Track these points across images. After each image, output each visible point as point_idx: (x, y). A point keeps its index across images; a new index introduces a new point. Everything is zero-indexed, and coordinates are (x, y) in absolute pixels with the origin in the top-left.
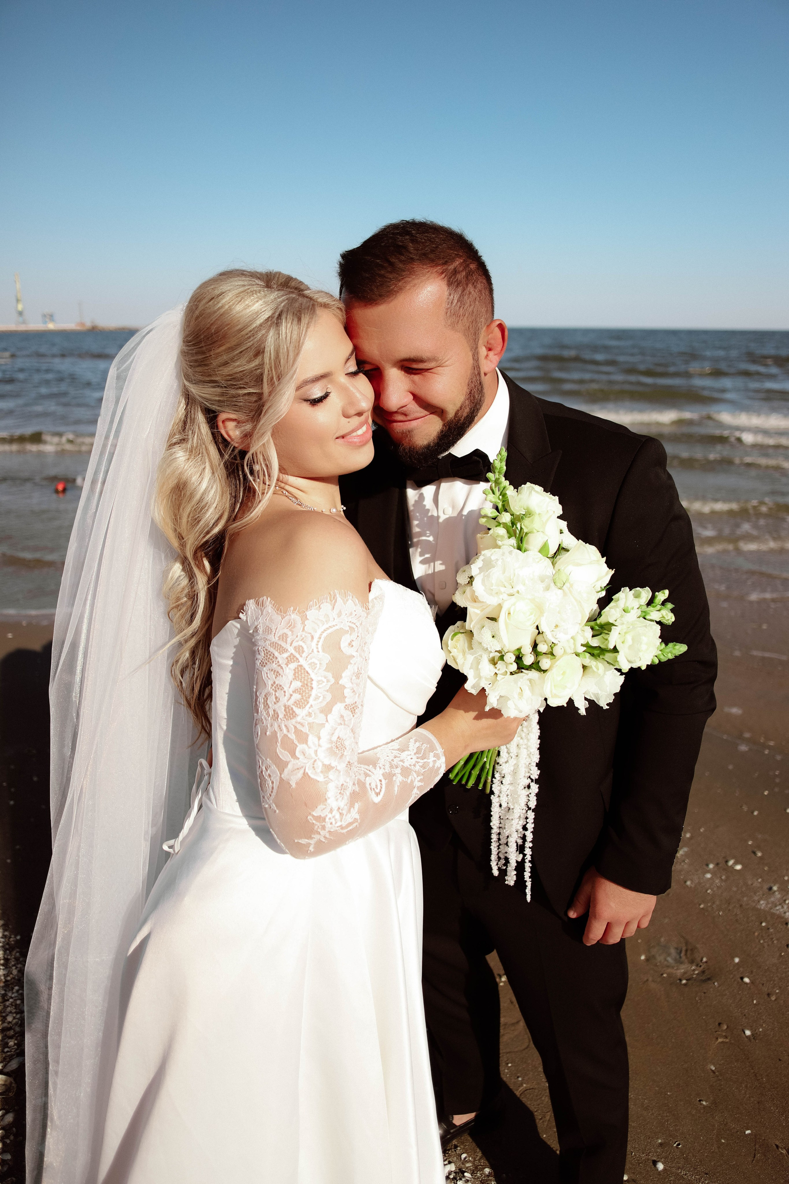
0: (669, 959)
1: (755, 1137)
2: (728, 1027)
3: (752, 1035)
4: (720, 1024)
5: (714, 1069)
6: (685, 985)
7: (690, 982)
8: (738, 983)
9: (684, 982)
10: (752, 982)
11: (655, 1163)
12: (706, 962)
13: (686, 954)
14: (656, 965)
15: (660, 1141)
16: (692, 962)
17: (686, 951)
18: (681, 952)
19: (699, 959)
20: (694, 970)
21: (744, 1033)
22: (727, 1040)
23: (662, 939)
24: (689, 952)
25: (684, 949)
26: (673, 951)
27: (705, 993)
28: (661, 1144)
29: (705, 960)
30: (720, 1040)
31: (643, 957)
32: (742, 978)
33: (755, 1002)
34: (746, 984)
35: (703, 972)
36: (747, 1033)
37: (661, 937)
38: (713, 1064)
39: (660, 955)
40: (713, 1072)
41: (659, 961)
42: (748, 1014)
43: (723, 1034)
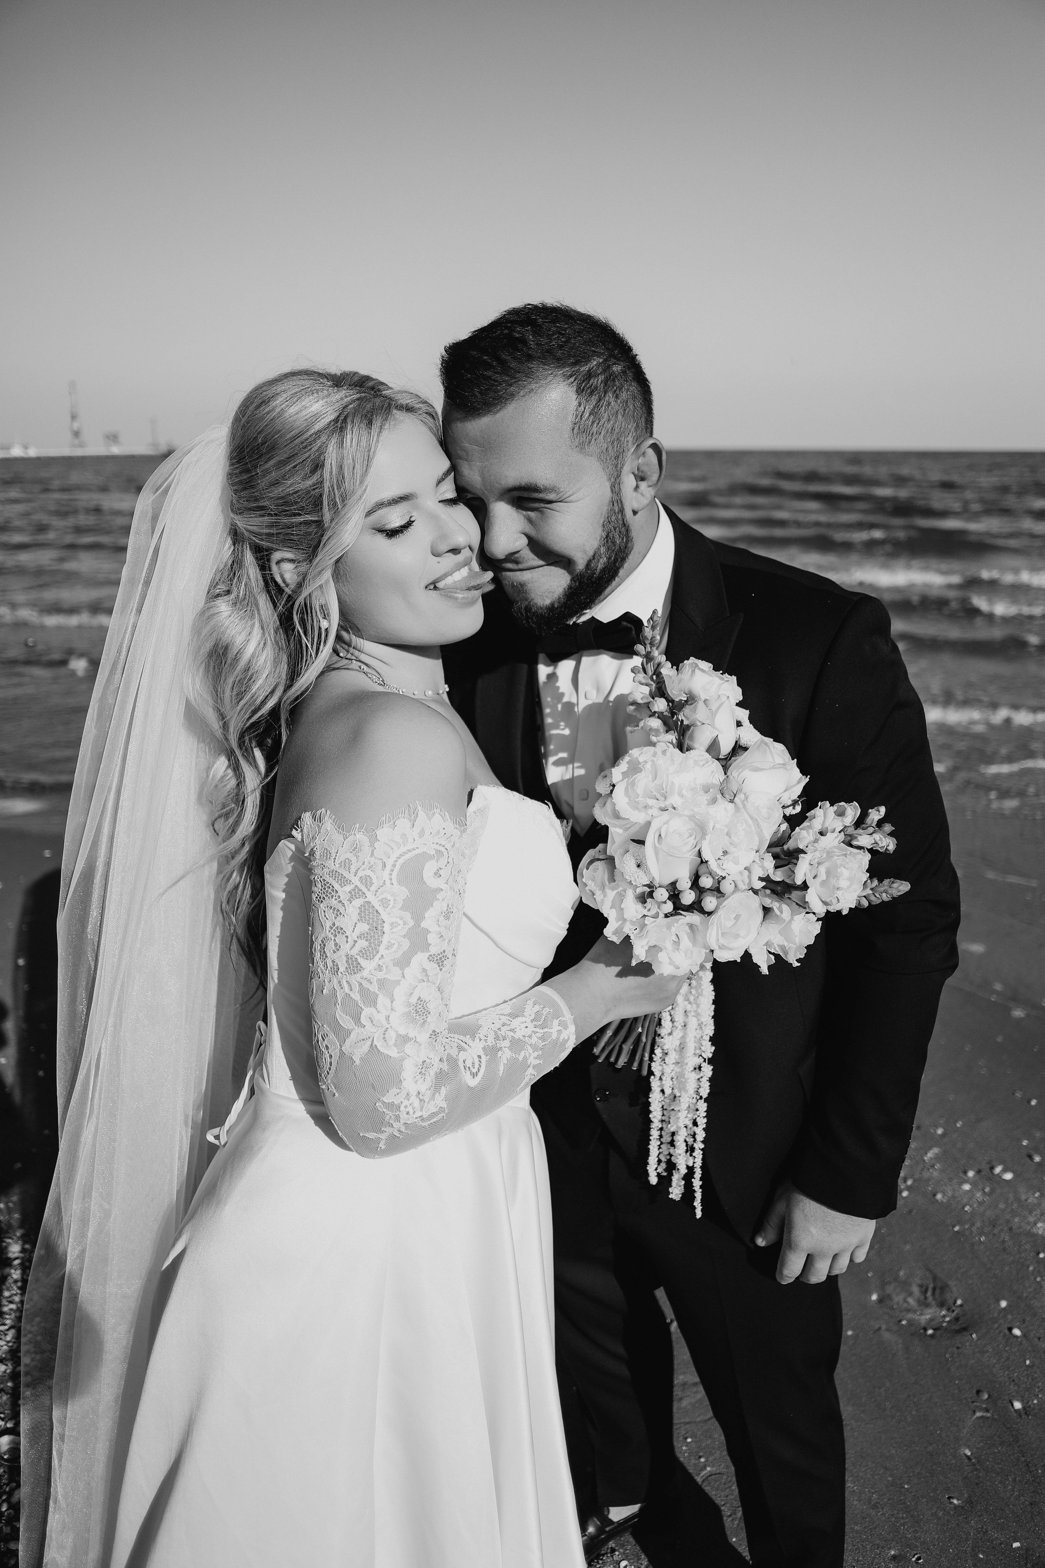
0: (910, 1300)
1: (1024, 1553)
2: (989, 1396)
3: (1024, 1408)
4: (978, 1392)
5: (969, 1454)
6: (932, 1336)
7: (938, 1332)
8: (1005, 1335)
9: (930, 1332)
10: (1024, 1335)
12: (961, 1306)
13: (933, 1294)
14: (893, 1308)
15: (893, 1553)
16: (941, 1305)
17: (934, 1289)
18: (927, 1291)
19: (951, 1302)
20: (944, 1316)
21: (1012, 1405)
22: (989, 1415)
23: (902, 1273)
24: (937, 1292)
25: (931, 1286)
26: (916, 1290)
27: (958, 1348)
28: (894, 1557)
29: (959, 1302)
30: (978, 1414)
31: (874, 1297)
32: (1011, 1330)
33: (1028, 1362)
34: (1016, 1337)
35: (957, 1319)
36: (1018, 1405)
37: (900, 1269)
38: (969, 1447)
39: (897, 1295)
40: (968, 1458)
41: (898, 1303)
42: (1019, 1379)
43: (984, 1406)
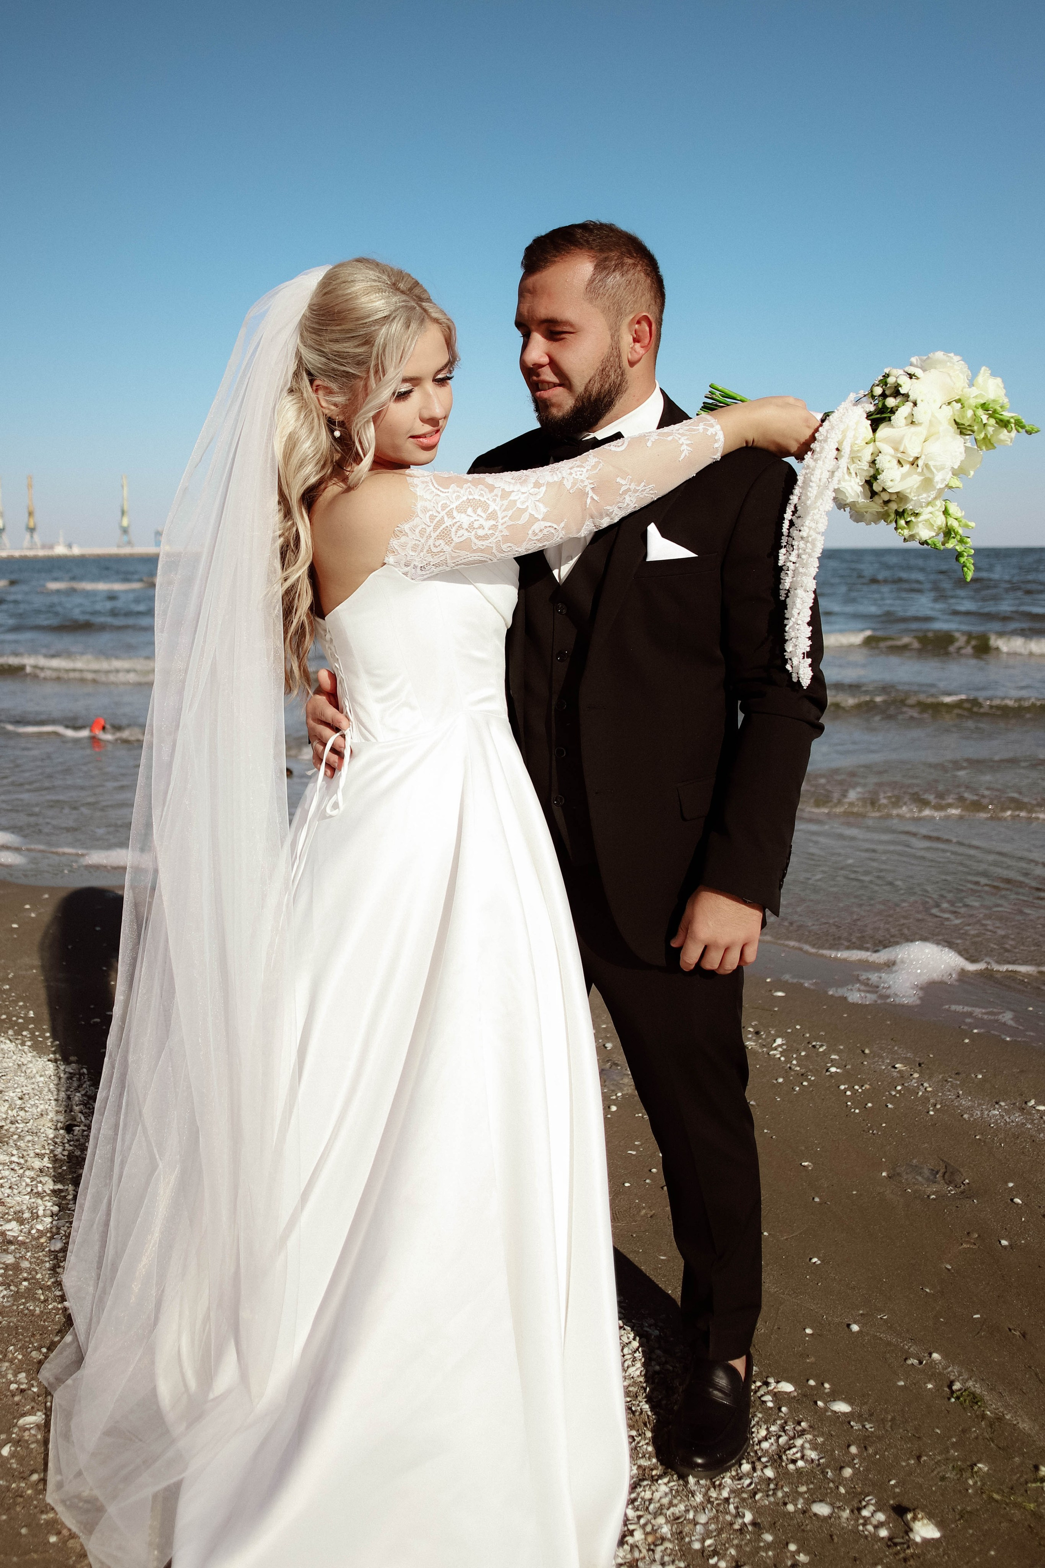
0: (920, 1178)
1: (982, 1321)
2: (979, 1236)
3: (1011, 1245)
5: (951, 1268)
6: (935, 1200)
7: (941, 1198)
8: (1007, 1203)
9: (933, 1198)
10: (1026, 1203)
11: (848, 1326)
12: (969, 1185)
13: (944, 1176)
14: (900, 1182)
15: (861, 1312)
16: (949, 1183)
17: (945, 1173)
18: (937, 1173)
19: (959, 1181)
20: (952, 1190)
21: (1000, 1242)
22: (975, 1247)
23: (915, 1161)
24: (947, 1174)
25: (943, 1171)
26: (926, 1172)
27: (959, 1208)
28: (862, 1315)
29: (967, 1181)
30: (965, 1246)
31: (884, 1174)
32: (1012, 1200)
33: (1023, 1219)
34: (1018, 1204)
35: (962, 1193)
36: (1004, 1243)
37: (914, 1158)
38: (951, 1264)
39: (907, 1173)
40: (948, 1270)
41: (906, 1179)
42: (1012, 1228)
43: (972, 1241)
